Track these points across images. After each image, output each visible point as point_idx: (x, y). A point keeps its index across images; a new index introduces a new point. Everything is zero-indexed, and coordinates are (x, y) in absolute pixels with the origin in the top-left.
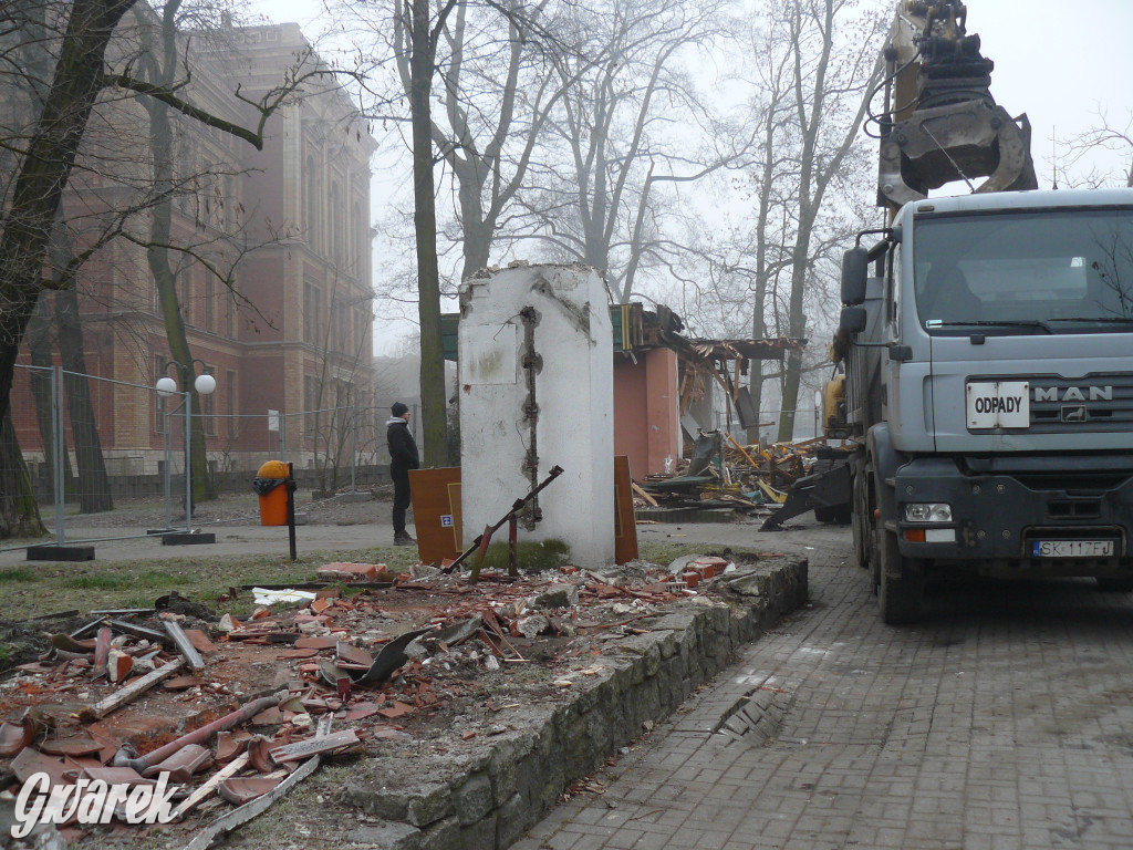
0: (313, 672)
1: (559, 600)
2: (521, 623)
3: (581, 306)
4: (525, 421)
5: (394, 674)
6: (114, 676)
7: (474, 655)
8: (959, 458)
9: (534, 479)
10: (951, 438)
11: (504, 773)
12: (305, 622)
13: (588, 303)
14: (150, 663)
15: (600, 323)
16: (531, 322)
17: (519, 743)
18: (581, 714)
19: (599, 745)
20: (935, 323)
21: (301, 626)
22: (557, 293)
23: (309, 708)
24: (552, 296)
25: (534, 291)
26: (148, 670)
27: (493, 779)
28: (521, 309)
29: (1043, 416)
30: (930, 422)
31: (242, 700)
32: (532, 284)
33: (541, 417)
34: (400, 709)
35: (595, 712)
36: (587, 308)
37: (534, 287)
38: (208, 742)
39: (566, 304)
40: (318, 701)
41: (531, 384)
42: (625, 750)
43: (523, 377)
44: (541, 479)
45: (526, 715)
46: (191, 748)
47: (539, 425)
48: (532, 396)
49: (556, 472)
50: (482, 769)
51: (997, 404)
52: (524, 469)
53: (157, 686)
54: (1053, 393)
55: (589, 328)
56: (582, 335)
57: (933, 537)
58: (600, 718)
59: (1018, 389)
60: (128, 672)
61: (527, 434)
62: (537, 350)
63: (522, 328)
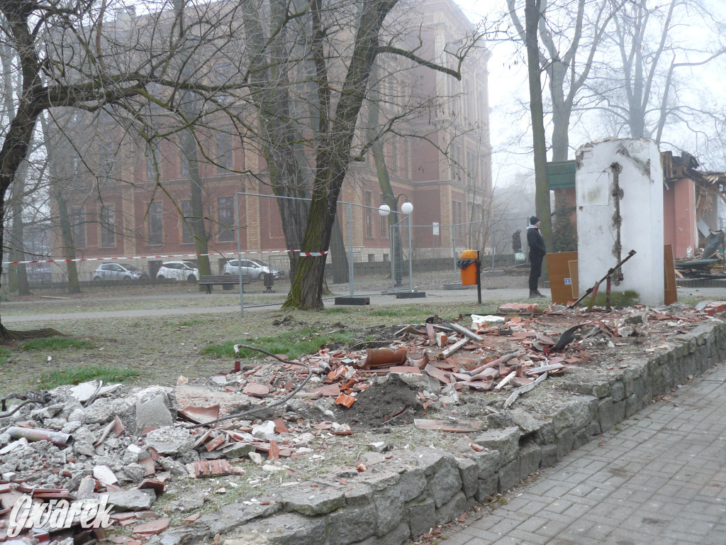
0: (529, 345)
1: (638, 320)
2: (620, 329)
3: (645, 161)
4: (613, 225)
5: (566, 347)
6: (440, 344)
7: (602, 340)
9: (619, 257)
11: (629, 383)
12: (514, 326)
13: (649, 159)
14: (455, 339)
15: (656, 170)
16: (616, 171)
17: (635, 371)
18: (660, 365)
19: (668, 381)
21: (512, 328)
22: (631, 154)
23: (532, 358)
24: (628, 156)
25: (618, 154)
26: (454, 342)
27: (625, 384)
28: (611, 164)
31: (502, 355)
32: (617, 150)
33: (623, 223)
34: (574, 360)
35: (666, 365)
36: (648, 163)
37: (618, 152)
38: (496, 367)
39: (637, 160)
40: (534, 356)
41: (617, 205)
42: (680, 386)
43: (612, 202)
44: (623, 258)
45: (635, 362)
46: (491, 369)
47: (622, 228)
48: (618, 212)
49: (632, 253)
50: (620, 379)
52: (613, 252)
53: (461, 348)
55: (650, 173)
56: (646, 177)
58: (668, 368)
60: (446, 343)
61: (615, 233)
62: (621, 186)
63: (612, 174)
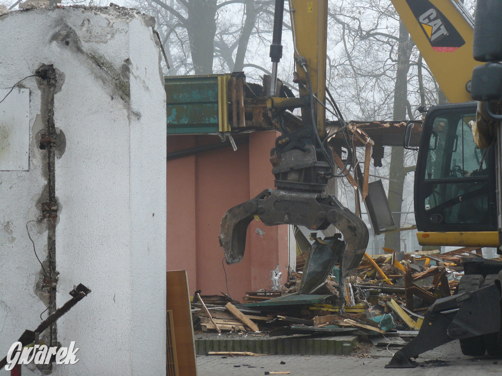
3: (118, 63)
4: (40, 221)
9: (52, 300)
13: (128, 60)
15: (147, 88)
16: (50, 85)
22: (85, 46)
24: (79, 50)
25: (54, 43)
28: (36, 67)
32: (51, 33)
33: (62, 216)
36: (126, 67)
37: (55, 37)
39: (98, 61)
41: (49, 171)
43: (38, 162)
44: (60, 303)
47: (59, 228)
48: (50, 188)
49: (80, 292)
52: (39, 288)
55: (128, 95)
56: (119, 104)
61: (44, 240)
62: (59, 124)
63: (38, 93)
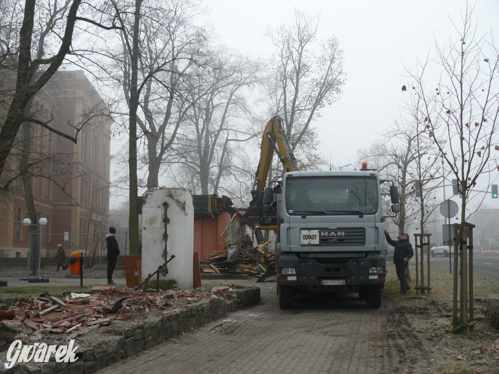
0: (96, 309)
1: (171, 297)
2: (157, 302)
3: (183, 202)
4: (163, 240)
5: (119, 310)
6: (40, 308)
7: (142, 307)
8: (298, 254)
9: (166, 259)
10: (295, 247)
11: (147, 330)
12: (91, 299)
13: (185, 201)
14: (50, 305)
15: (189, 208)
16: (166, 207)
17: (152, 323)
18: (170, 320)
19: (175, 330)
20: (291, 211)
21: (90, 300)
22: (175, 198)
23: (95, 317)
24: (173, 199)
25: (167, 197)
26: (50, 307)
27: (144, 330)
28: (163, 202)
29: (323, 241)
30: (288, 242)
31: (77, 314)
33: (169, 238)
34: (120, 317)
35: (174, 321)
36: (185, 203)
37: (168, 195)
38: (71, 321)
39: (178, 201)
40: (97, 315)
41: (166, 228)
42: (183, 333)
43: (163, 225)
44: (168, 259)
45: (154, 318)
46: (67, 322)
47: (168, 241)
48: (166, 232)
49: (173, 257)
50: (141, 327)
51: (309, 237)
52: (163, 256)
53: (53, 311)
54: (326, 234)
55: (185, 210)
56: (183, 212)
57: (289, 278)
58: (176, 323)
59: (316, 232)
60: (44, 307)
61: (164, 244)
62: (168, 216)
63: (163, 209)
